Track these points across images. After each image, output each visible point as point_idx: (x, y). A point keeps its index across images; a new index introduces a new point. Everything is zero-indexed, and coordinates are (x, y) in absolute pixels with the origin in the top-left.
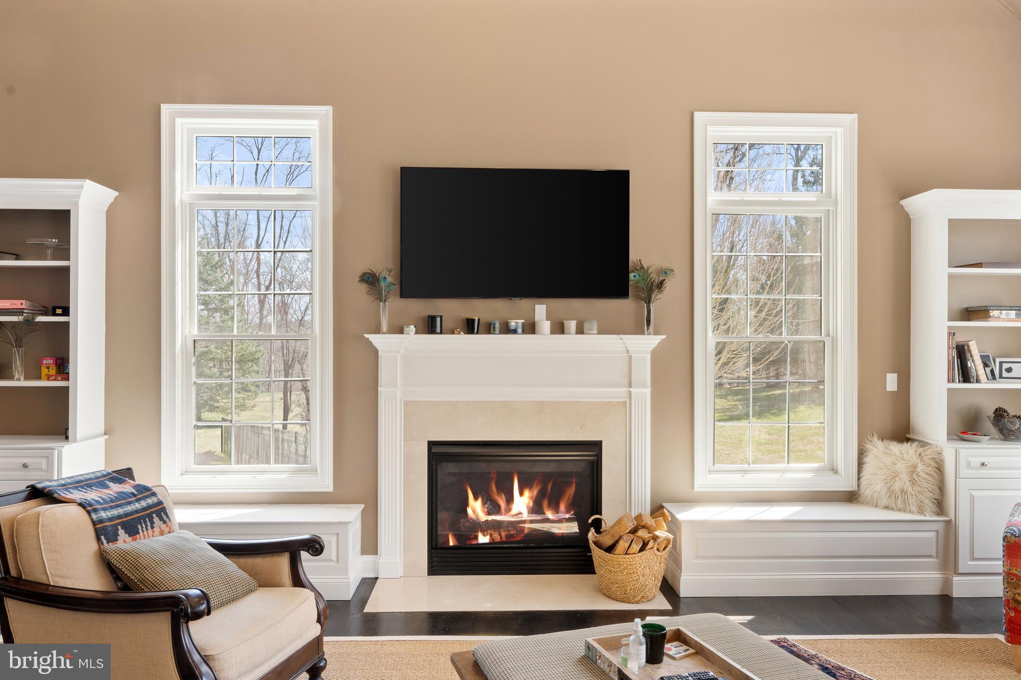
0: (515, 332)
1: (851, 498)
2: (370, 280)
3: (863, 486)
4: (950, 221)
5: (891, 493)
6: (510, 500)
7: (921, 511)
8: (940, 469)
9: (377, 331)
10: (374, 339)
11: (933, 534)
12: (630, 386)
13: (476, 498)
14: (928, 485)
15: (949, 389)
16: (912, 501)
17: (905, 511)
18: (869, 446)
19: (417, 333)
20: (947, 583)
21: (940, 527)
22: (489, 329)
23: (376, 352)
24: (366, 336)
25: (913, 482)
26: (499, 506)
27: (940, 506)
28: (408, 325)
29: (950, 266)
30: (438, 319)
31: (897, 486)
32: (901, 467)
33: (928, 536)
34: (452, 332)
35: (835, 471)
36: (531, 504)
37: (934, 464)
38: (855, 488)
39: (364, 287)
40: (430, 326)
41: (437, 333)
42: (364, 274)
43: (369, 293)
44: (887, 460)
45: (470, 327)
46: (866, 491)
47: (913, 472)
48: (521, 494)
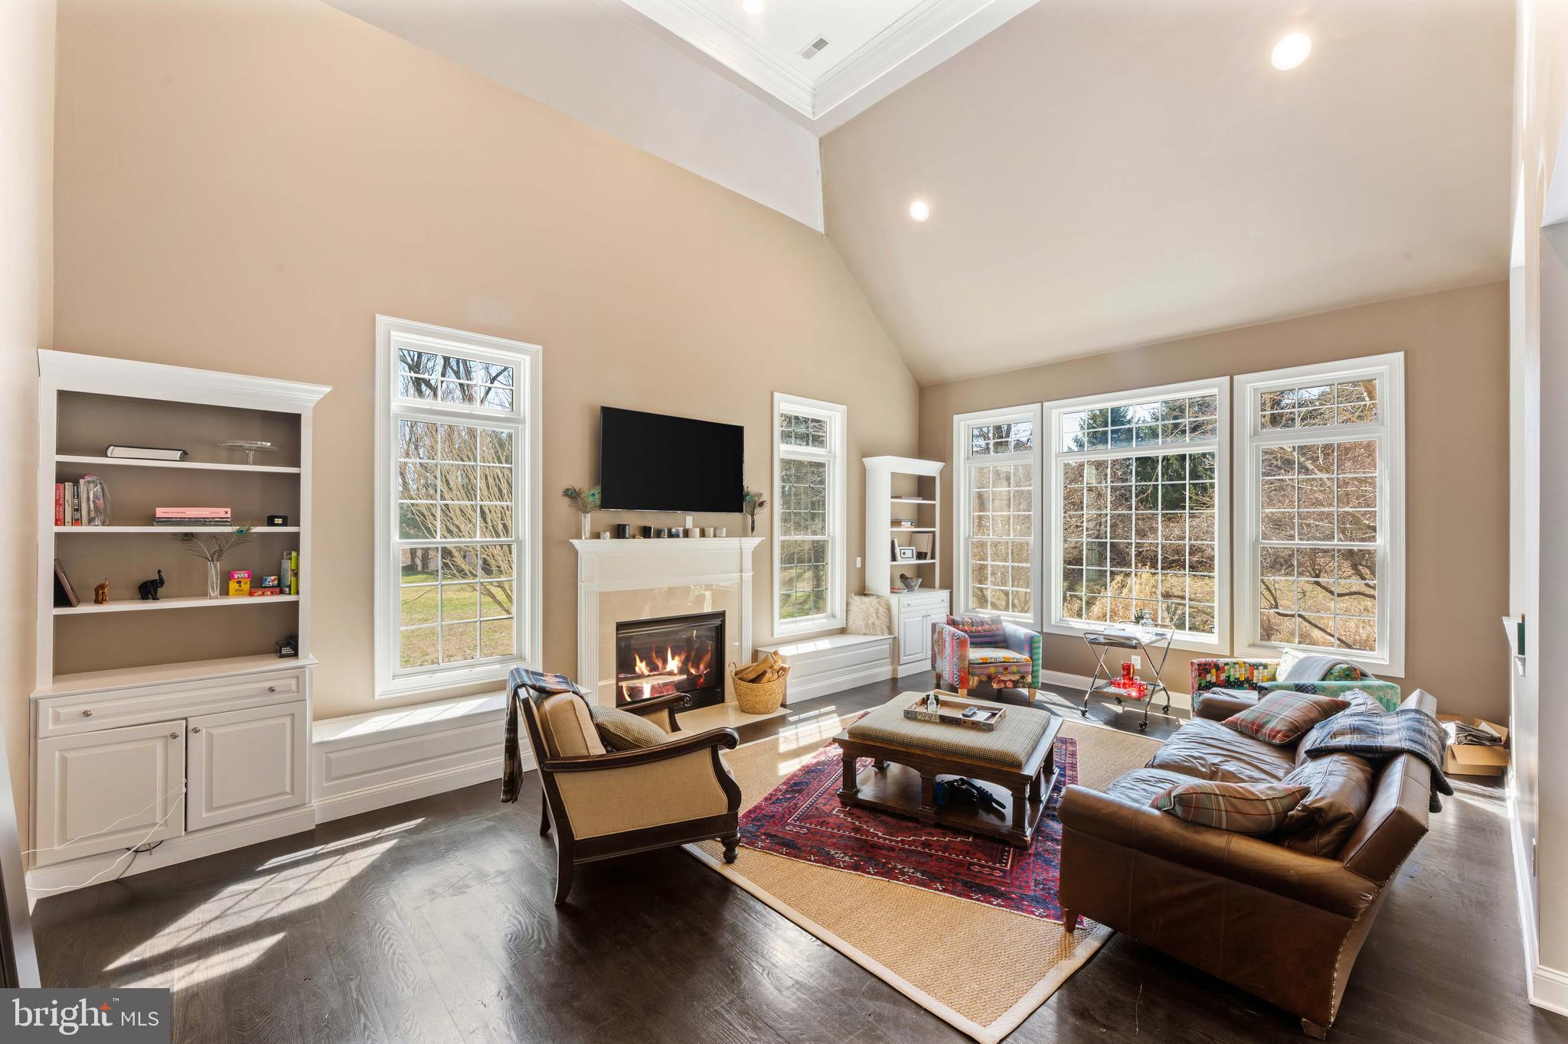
0: (677, 536)
1: (843, 631)
2: (572, 495)
3: (850, 623)
4: (892, 473)
5: (867, 625)
6: (665, 661)
7: (883, 634)
8: (889, 609)
9: (578, 536)
10: (575, 542)
11: (888, 646)
12: (741, 572)
13: (641, 661)
14: (884, 619)
15: (891, 566)
16: (878, 629)
17: (875, 635)
18: (851, 600)
19: (611, 538)
20: (895, 671)
21: (891, 641)
22: (659, 534)
23: (576, 553)
24: (571, 540)
25: (878, 618)
26: (658, 667)
27: (890, 630)
28: (605, 531)
29: (892, 497)
30: (627, 527)
31: (870, 622)
32: (872, 610)
33: (886, 646)
34: (634, 537)
35: (833, 616)
36: (680, 665)
37: (885, 606)
38: (845, 625)
39: (566, 500)
40: (619, 532)
41: (626, 538)
42: (568, 490)
43: (570, 506)
44: (864, 607)
45: (646, 532)
46: (852, 626)
47: (877, 613)
48: (673, 659)
